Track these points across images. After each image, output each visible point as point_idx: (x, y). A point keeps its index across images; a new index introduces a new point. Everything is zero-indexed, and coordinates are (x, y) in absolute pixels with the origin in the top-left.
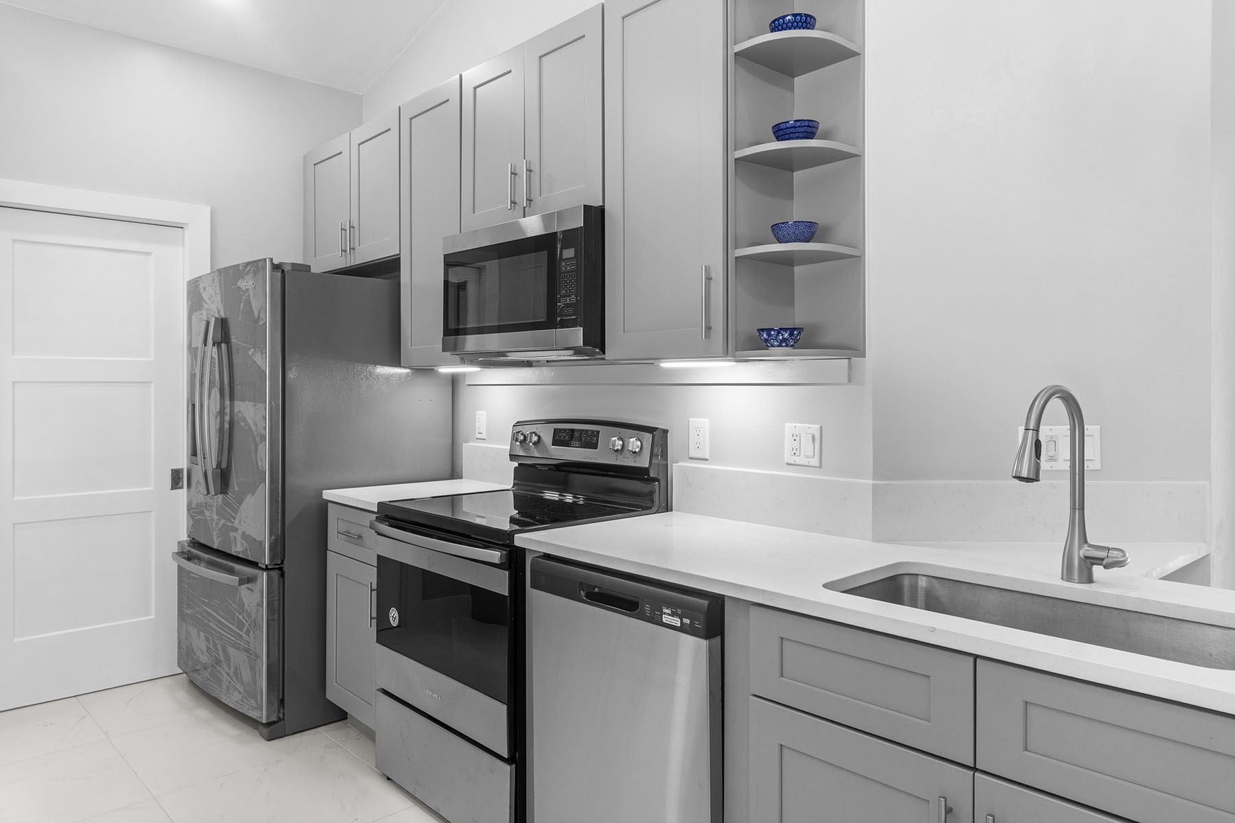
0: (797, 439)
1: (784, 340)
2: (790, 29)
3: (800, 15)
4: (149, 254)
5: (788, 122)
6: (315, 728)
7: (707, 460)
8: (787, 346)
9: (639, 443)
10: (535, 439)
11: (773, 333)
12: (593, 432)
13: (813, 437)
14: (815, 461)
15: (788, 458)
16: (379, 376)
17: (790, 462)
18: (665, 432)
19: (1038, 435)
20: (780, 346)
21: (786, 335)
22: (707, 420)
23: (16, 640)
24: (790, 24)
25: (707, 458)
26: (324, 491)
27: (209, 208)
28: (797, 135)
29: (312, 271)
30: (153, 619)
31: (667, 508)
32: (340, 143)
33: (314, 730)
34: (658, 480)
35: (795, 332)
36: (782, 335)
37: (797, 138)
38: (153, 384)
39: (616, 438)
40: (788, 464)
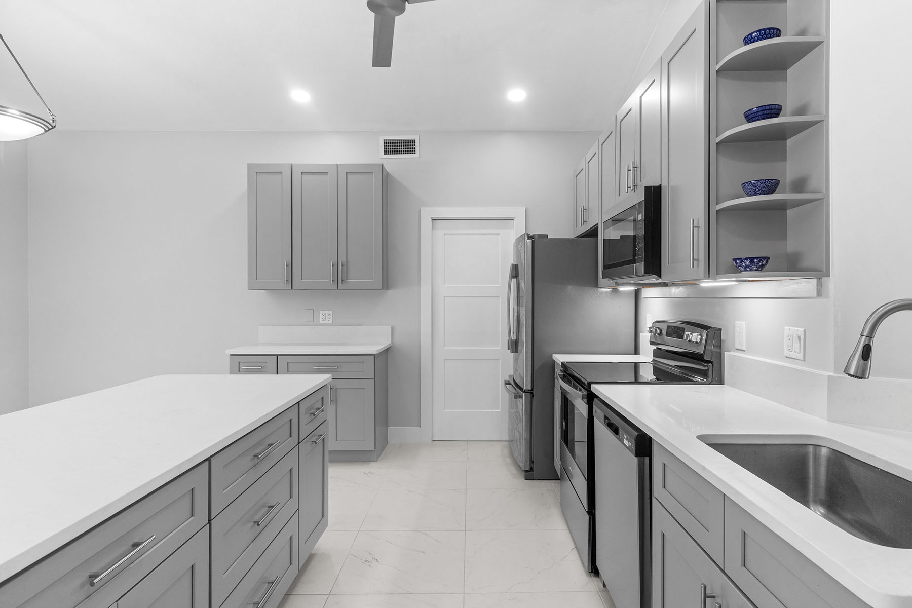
0: (791, 339)
1: (747, 266)
2: (757, 41)
3: (764, 30)
4: (498, 234)
5: (753, 109)
6: (550, 480)
7: (744, 351)
8: (751, 270)
9: (700, 337)
10: (659, 331)
11: (738, 261)
12: (682, 328)
13: (799, 338)
14: (800, 356)
15: (787, 353)
16: (602, 293)
17: (788, 356)
18: (720, 330)
19: (870, 341)
20: (746, 270)
21: (748, 263)
22: (744, 323)
23: (445, 410)
24: (757, 38)
25: (744, 349)
26: (553, 355)
27: (525, 208)
28: (757, 118)
29: (549, 237)
30: (499, 412)
31: (721, 382)
32: (583, 165)
33: (549, 481)
34: (711, 362)
35: (756, 260)
36: (744, 263)
37: (758, 120)
38: (500, 298)
39: (689, 333)
40: (787, 357)
